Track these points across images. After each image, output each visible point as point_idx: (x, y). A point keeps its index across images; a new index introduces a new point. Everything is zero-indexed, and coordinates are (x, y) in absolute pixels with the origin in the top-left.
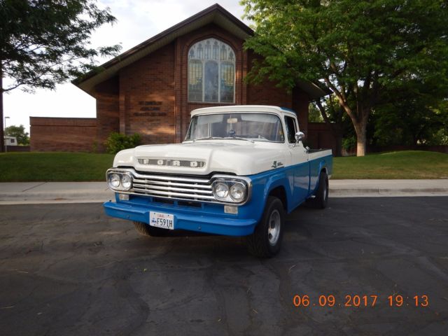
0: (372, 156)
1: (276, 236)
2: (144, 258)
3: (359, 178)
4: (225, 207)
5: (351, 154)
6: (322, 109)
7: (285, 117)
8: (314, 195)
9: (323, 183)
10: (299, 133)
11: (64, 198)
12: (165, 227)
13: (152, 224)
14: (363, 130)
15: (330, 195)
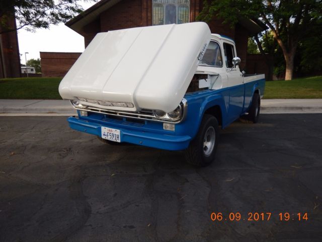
0: (297, 80)
1: (211, 148)
2: (100, 163)
3: (285, 98)
4: (164, 124)
5: (280, 79)
6: (259, 43)
7: (224, 43)
8: (247, 112)
9: (256, 102)
10: (236, 58)
11: (54, 111)
12: (114, 140)
13: (103, 137)
14: (292, 58)
15: (261, 112)
